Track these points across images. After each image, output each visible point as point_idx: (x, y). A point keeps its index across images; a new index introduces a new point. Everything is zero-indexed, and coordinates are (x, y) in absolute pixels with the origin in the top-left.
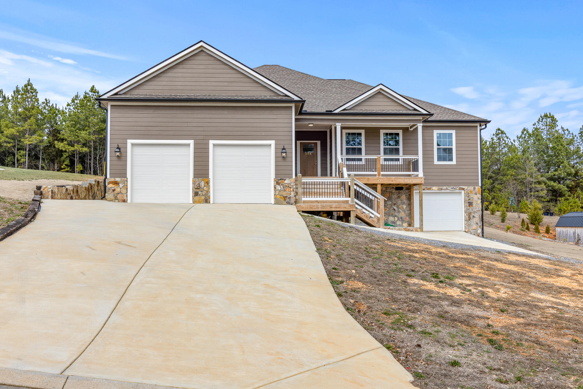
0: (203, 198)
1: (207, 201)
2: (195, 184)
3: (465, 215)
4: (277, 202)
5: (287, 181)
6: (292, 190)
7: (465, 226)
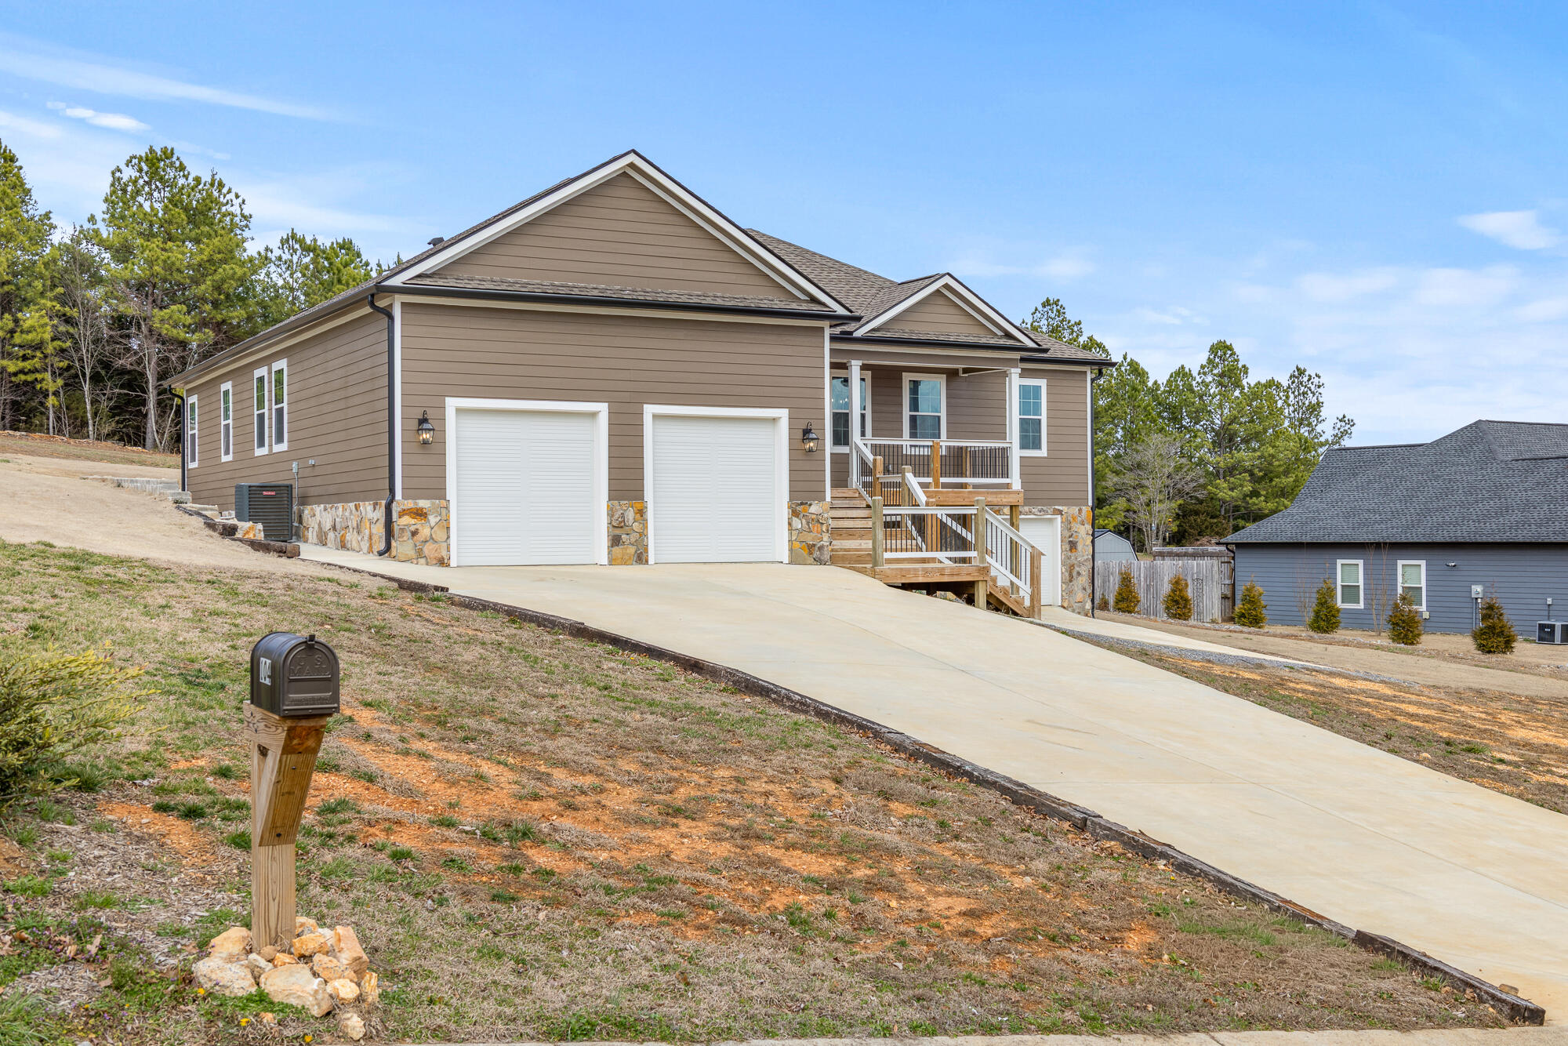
0: (632, 550)
1: (641, 558)
2: (613, 516)
3: (1064, 570)
4: (794, 560)
5: (814, 509)
6: (824, 529)
7: (1062, 596)
